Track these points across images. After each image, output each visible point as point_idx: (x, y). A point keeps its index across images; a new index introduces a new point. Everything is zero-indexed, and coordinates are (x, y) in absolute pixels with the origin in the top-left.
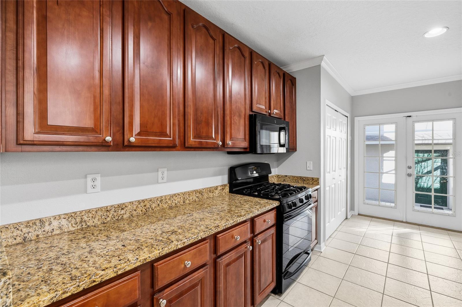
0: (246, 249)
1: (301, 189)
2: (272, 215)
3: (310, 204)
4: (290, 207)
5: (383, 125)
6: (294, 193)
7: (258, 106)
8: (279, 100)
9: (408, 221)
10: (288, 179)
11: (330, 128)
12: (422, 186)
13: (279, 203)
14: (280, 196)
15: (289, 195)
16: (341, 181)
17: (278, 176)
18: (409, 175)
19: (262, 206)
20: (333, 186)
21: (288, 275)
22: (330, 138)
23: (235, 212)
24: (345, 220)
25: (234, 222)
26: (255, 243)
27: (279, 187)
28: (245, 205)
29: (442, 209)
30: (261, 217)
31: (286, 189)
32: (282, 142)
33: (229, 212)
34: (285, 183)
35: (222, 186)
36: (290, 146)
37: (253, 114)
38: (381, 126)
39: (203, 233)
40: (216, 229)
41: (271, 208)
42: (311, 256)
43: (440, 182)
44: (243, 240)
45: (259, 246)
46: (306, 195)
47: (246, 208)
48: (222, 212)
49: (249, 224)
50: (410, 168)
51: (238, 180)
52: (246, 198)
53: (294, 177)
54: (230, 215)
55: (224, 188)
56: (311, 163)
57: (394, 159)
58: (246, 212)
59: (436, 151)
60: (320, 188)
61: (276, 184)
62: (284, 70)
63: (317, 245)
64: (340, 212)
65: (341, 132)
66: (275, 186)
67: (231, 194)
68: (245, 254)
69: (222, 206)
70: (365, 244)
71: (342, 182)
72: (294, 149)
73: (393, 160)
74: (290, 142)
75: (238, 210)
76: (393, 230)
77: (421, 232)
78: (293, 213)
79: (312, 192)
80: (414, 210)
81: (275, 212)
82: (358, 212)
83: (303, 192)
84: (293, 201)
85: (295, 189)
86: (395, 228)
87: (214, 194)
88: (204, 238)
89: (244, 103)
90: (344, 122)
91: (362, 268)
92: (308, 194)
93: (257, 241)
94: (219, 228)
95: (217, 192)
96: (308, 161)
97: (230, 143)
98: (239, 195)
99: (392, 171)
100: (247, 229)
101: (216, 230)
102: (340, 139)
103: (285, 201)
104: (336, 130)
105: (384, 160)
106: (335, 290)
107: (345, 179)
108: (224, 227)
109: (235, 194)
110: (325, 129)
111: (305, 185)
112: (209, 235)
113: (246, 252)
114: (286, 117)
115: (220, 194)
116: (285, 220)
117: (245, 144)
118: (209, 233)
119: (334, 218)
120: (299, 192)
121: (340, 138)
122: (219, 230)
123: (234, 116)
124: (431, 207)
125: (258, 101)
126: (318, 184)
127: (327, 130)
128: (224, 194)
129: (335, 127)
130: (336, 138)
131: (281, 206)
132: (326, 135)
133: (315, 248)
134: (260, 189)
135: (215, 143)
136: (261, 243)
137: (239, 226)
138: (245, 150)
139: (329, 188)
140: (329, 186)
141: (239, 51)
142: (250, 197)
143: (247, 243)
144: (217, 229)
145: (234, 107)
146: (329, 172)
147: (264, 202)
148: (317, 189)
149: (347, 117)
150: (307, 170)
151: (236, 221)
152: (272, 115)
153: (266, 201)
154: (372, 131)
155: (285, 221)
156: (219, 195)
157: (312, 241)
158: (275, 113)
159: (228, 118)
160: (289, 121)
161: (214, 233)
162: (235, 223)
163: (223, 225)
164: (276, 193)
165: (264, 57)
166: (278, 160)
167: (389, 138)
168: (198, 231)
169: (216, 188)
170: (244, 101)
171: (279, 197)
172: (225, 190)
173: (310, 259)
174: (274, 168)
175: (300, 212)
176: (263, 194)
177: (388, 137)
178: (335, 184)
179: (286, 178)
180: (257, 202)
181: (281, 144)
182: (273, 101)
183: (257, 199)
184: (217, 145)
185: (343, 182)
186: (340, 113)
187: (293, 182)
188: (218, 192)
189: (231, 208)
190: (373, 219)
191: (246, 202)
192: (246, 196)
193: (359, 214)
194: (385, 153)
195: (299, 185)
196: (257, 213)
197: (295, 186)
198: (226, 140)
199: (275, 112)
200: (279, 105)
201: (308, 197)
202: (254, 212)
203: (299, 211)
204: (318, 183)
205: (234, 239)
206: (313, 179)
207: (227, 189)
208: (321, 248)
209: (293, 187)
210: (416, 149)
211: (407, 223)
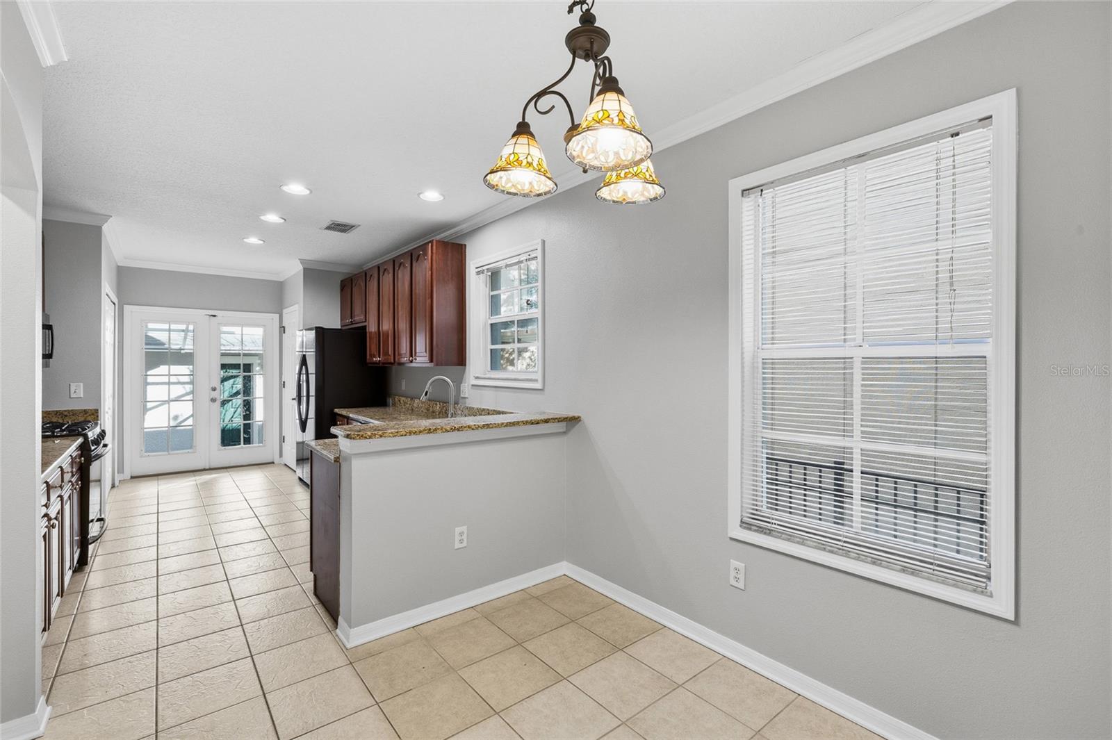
13: (83, 438)
18: (213, 400)
50: (214, 389)
56: (80, 385)
76: (196, 480)
80: (220, 449)
82: (131, 472)
86: (198, 478)
96: (73, 382)
126: (96, 419)
131: (87, 442)
149: (114, 304)
150: (71, 398)
167: (159, 340)
177: (158, 338)
190: (160, 477)
193: (133, 476)
204: (97, 417)
206: (85, 411)
210: (223, 363)
211: (210, 469)
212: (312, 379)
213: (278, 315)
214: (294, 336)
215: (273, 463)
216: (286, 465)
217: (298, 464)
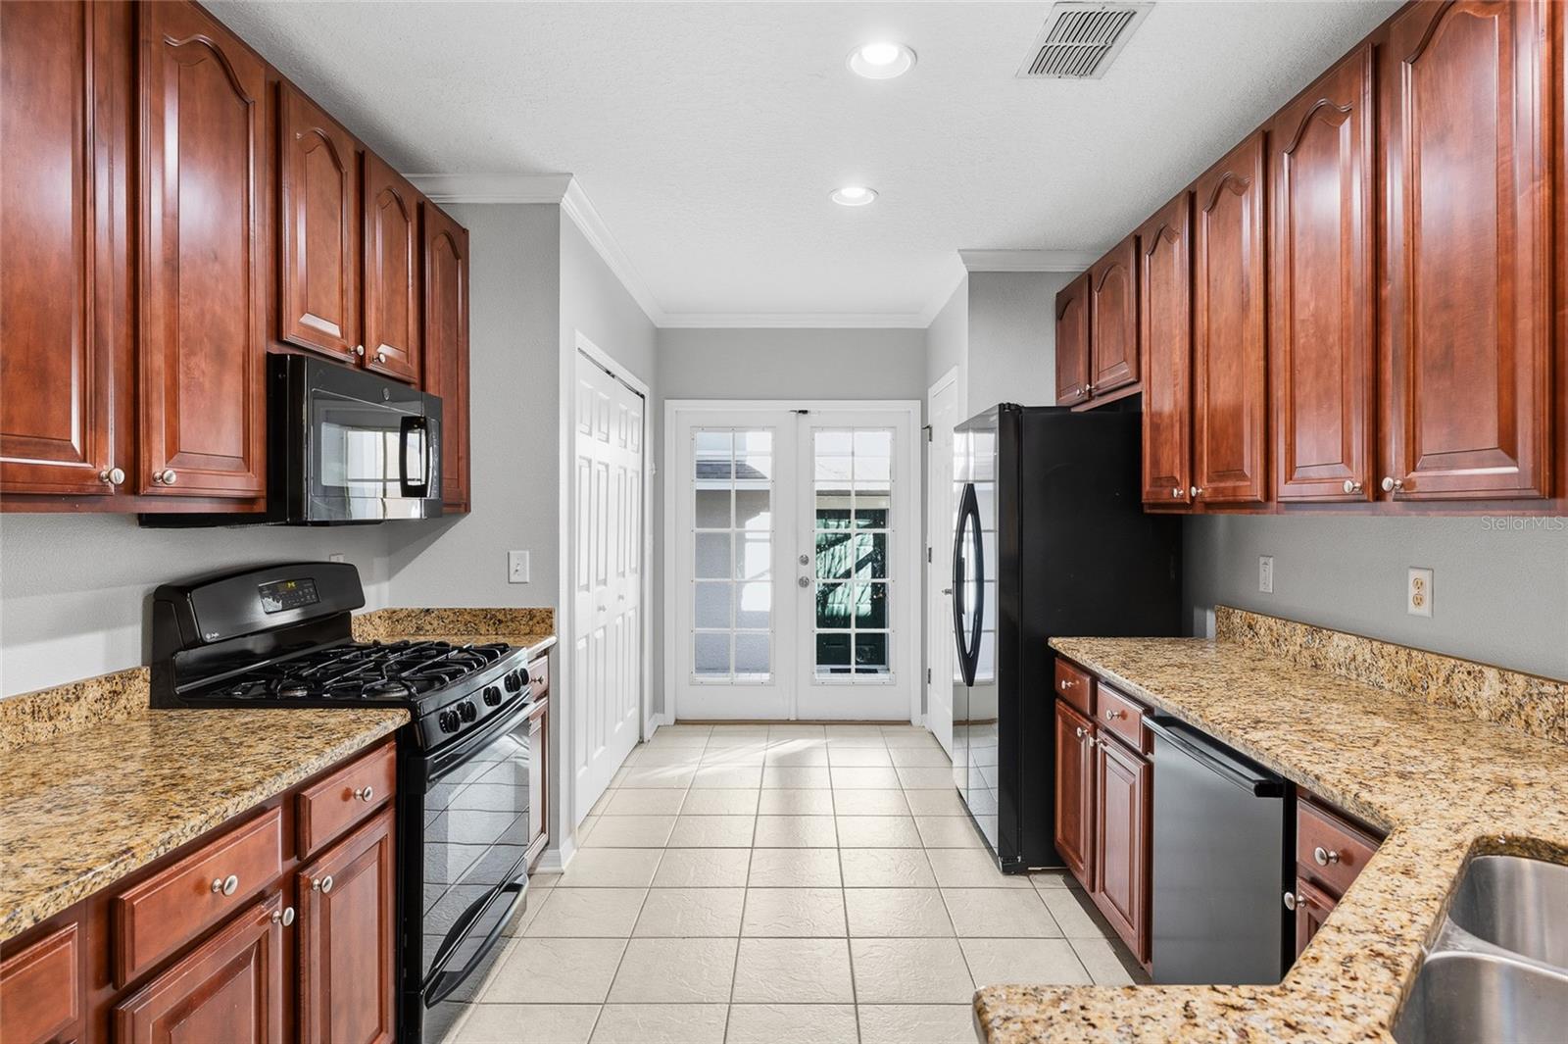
0: (268, 926)
1: (491, 654)
2: (381, 762)
3: (524, 705)
4: (449, 723)
5: (745, 431)
6: (466, 669)
7: (309, 320)
8: (400, 309)
9: (802, 717)
10: (435, 623)
11: (590, 434)
12: (835, 613)
13: (409, 714)
14: (408, 688)
15: (447, 679)
16: (623, 615)
17: (392, 616)
18: (804, 583)
19: (334, 736)
20: (600, 634)
21: (445, 983)
22: (590, 467)
23: (206, 781)
24: (636, 746)
25: (212, 817)
26: (304, 893)
27: (402, 655)
28: (250, 746)
29: (875, 671)
30: (334, 782)
31: (430, 662)
32: (416, 473)
33: (173, 785)
34: (422, 639)
35: (109, 679)
36: (444, 492)
37: (286, 356)
38: (736, 434)
39: (45, 896)
40: (116, 865)
41: (376, 738)
42: (526, 897)
43: (872, 599)
44: (251, 890)
45: (326, 899)
46: (511, 673)
47: (257, 757)
48: (132, 792)
49: (279, 818)
50: (805, 561)
51: (206, 644)
52: (247, 719)
53: (461, 612)
54: (179, 797)
55: (119, 688)
56: (523, 555)
57: (767, 536)
58: (264, 770)
59: (860, 514)
60: (556, 644)
61: (384, 648)
62: (420, 187)
63: (549, 852)
64: (620, 724)
65: (625, 447)
66: (385, 655)
67: (165, 712)
68: (261, 948)
69: (123, 769)
70: (693, 810)
71: (626, 619)
72: (459, 505)
73: (764, 541)
74: (446, 475)
75: (219, 771)
76: (766, 749)
77: (828, 740)
78: (462, 746)
79: (529, 662)
80: (814, 684)
81: (393, 753)
82: (676, 711)
83: (496, 663)
84: (464, 701)
85: (467, 656)
86: (771, 743)
87: (62, 725)
88: (50, 918)
89: (241, 304)
90: (634, 413)
91: (686, 885)
92: (516, 671)
93: (317, 882)
94: (133, 856)
95: (78, 711)
96: (515, 549)
97: (171, 475)
98: (210, 712)
99: (762, 574)
100: (271, 839)
101: (117, 870)
102: (622, 472)
103: (430, 703)
104: (607, 441)
105: (748, 540)
106: (609, 979)
107: (636, 608)
108: (162, 849)
109: (184, 712)
110: (574, 434)
111: (501, 640)
112: (82, 897)
113: (263, 941)
114: (431, 381)
115: (95, 720)
116: (432, 776)
117: (245, 484)
118: (77, 891)
119: (604, 744)
120: (483, 667)
121: (621, 467)
122: (135, 868)
123: (191, 353)
124: (849, 671)
125: (310, 299)
126: (549, 630)
127: (581, 440)
128: (120, 718)
129: (604, 429)
130: (610, 468)
131: (416, 726)
132: (577, 457)
133: (541, 863)
134: (318, 671)
135: (85, 475)
136: (334, 887)
137: (234, 834)
138: (246, 506)
139: (588, 643)
140: (587, 637)
141: (215, 63)
142: (268, 711)
143: (272, 899)
144: (122, 865)
145: (188, 313)
146: (587, 588)
147: (340, 719)
148: (548, 648)
149: (642, 396)
150: (510, 583)
151: (217, 813)
152: (371, 366)
153: (350, 714)
154: (714, 447)
155: (434, 779)
156: (90, 725)
157: (531, 842)
158: (383, 360)
159: (156, 360)
160: (442, 396)
161: (106, 884)
162: (214, 824)
163: (150, 842)
164: (391, 679)
165: (334, 121)
166: (391, 551)
167: (758, 472)
168: (8, 895)
169: (76, 692)
170: (241, 291)
171: (406, 693)
172: (124, 697)
173: (523, 908)
174: (371, 581)
175: (488, 740)
176: (333, 690)
177: (755, 467)
178: (604, 628)
179: (428, 618)
180: (309, 725)
181: (409, 483)
182: (377, 309)
183: (308, 715)
184: (97, 482)
185: (630, 619)
186: (622, 381)
187: (456, 634)
188: (85, 713)
189: (180, 768)
191: (253, 733)
192: (250, 711)
193: (678, 722)
194: (748, 519)
195: (482, 641)
196: (314, 765)
197: (468, 645)
198: (150, 461)
199: (386, 356)
200: (401, 329)
201: (516, 681)
202: (303, 765)
203: (484, 734)
204: (551, 626)
205: (208, 895)
206: (531, 614)
207: (140, 692)
208: (560, 860)
209: (461, 650)
210: (820, 508)
211: (798, 722)
212: (990, 543)
213: (919, 402)
214: (949, 444)
215: (908, 723)
216: (933, 734)
217: (956, 735)
